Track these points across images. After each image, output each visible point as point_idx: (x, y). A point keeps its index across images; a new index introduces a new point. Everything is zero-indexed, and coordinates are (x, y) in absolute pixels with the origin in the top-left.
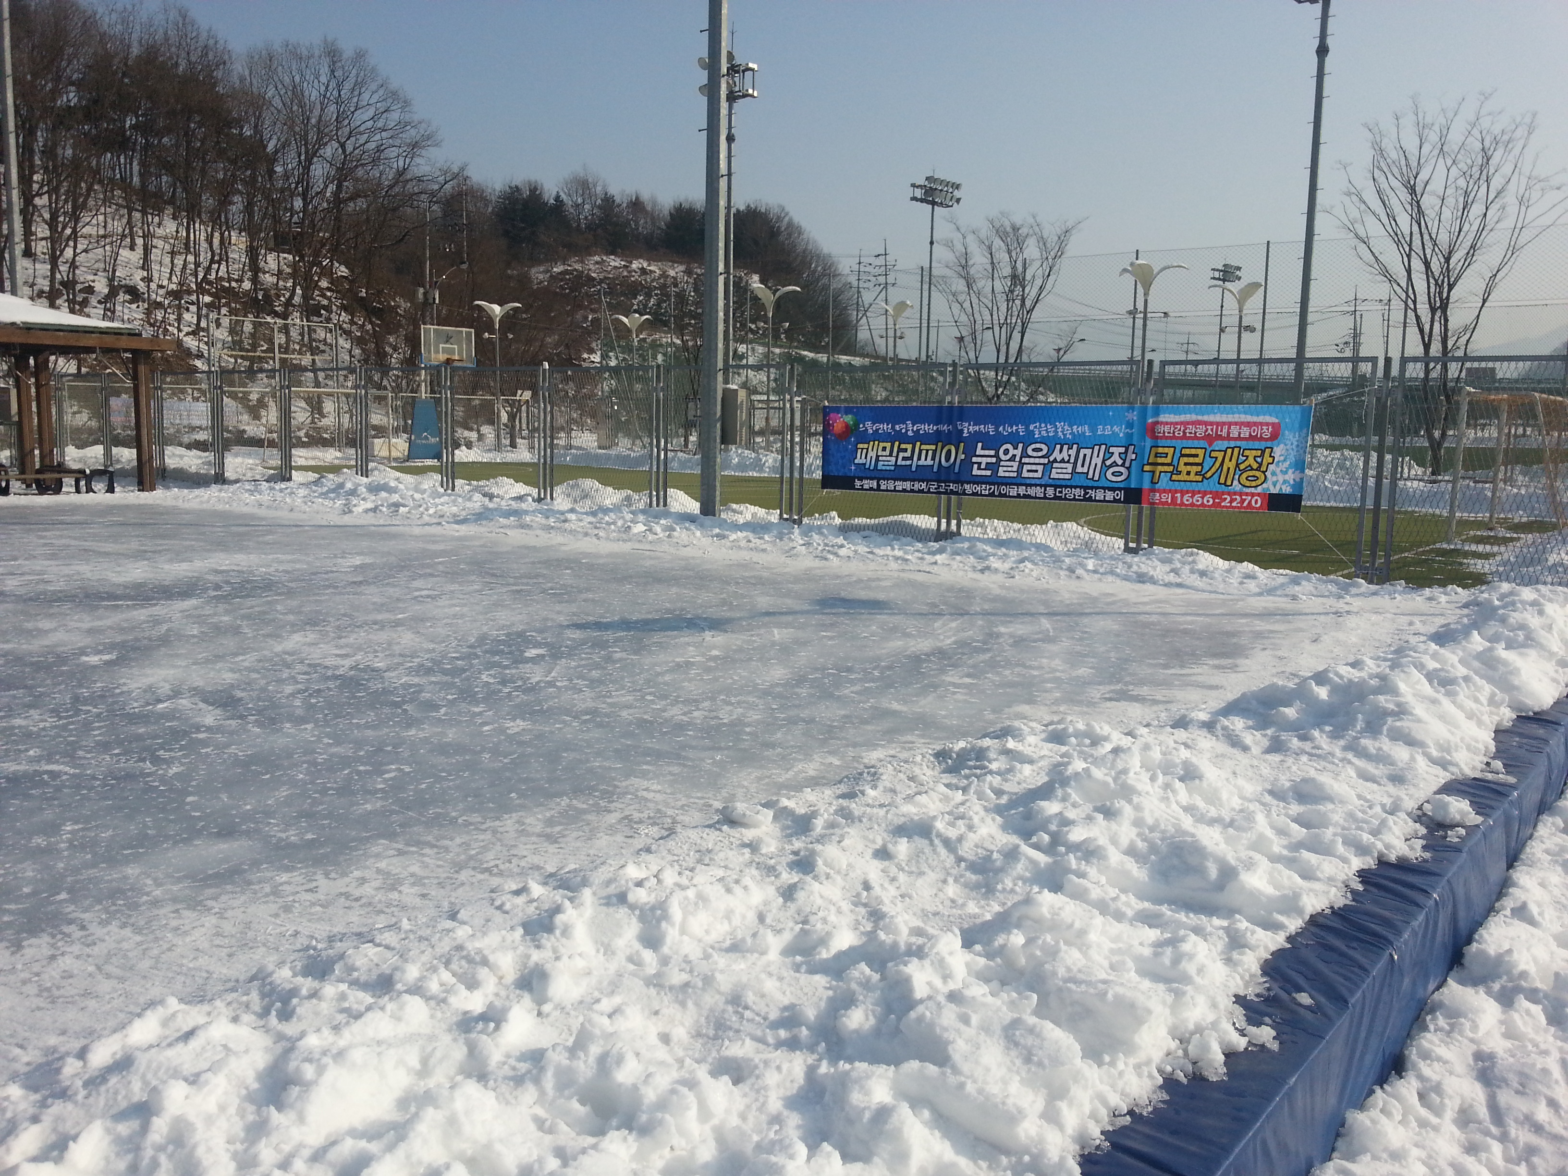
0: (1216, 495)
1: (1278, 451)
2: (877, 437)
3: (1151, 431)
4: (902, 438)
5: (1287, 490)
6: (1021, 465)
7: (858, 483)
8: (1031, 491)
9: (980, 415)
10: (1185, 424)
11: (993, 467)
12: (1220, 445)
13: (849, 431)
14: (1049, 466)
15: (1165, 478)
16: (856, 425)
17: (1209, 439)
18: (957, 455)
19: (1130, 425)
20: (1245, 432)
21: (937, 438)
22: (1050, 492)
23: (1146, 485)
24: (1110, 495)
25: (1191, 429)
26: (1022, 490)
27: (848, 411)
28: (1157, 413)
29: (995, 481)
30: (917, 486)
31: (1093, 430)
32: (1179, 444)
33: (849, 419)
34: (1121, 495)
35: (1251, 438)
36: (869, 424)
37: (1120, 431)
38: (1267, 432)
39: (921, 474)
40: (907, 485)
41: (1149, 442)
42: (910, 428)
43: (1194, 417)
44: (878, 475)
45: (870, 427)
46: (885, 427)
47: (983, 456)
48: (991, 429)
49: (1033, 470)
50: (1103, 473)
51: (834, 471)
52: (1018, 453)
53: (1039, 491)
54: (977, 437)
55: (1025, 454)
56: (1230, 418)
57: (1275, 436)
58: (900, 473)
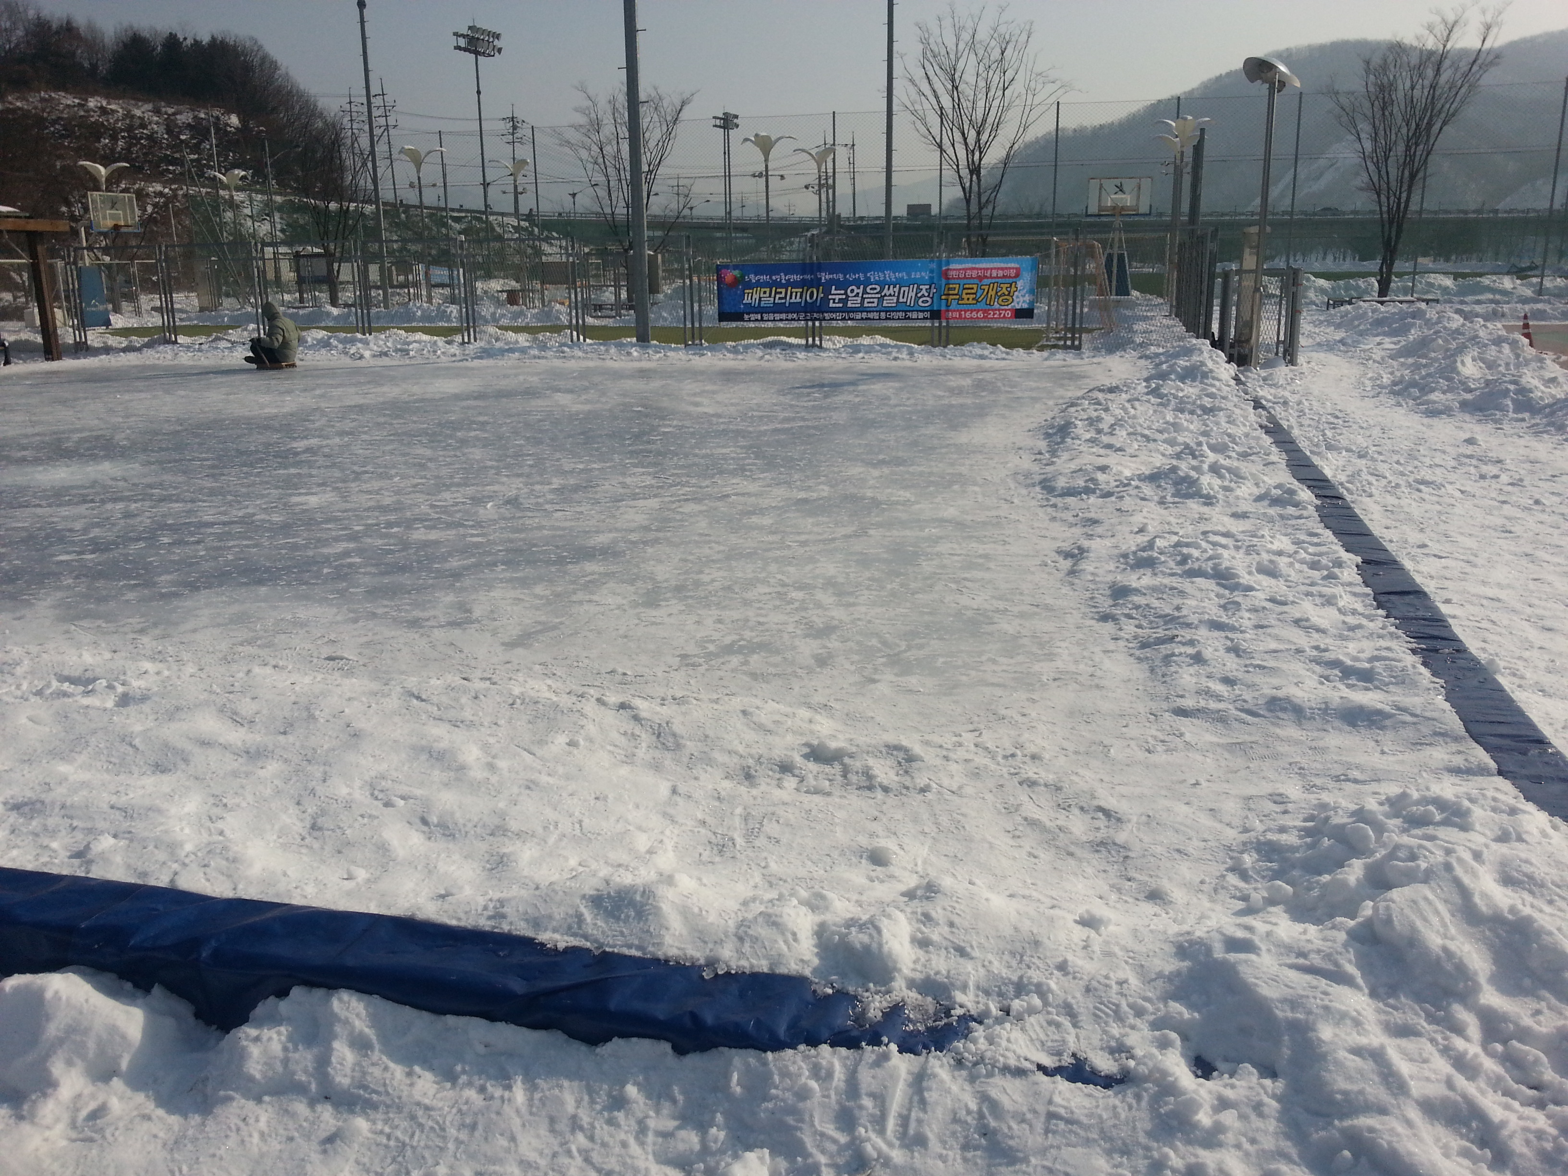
0: (985, 311)
1: (1020, 284)
2: (759, 284)
3: (945, 275)
4: (778, 285)
5: (1025, 306)
6: (863, 299)
7: (746, 317)
8: (871, 315)
9: (833, 268)
10: (965, 270)
11: (845, 301)
12: (986, 281)
13: (736, 281)
14: (881, 299)
15: (954, 303)
16: (743, 277)
17: (980, 278)
18: (817, 294)
19: (932, 271)
20: (1001, 273)
21: (803, 284)
22: (883, 315)
23: (943, 308)
24: (921, 315)
25: (969, 273)
26: (864, 315)
27: (736, 267)
28: (948, 263)
29: (845, 310)
30: (790, 316)
31: (909, 275)
32: (962, 282)
33: (737, 273)
34: (928, 315)
35: (1004, 277)
36: (752, 276)
37: (926, 275)
38: (1013, 273)
39: (793, 308)
40: (784, 316)
41: (944, 281)
42: (783, 278)
43: (970, 265)
44: (761, 310)
45: (753, 278)
46: (764, 278)
47: (836, 295)
48: (841, 276)
49: (872, 301)
50: (916, 302)
51: (727, 309)
52: (861, 291)
53: (875, 315)
54: (831, 282)
55: (865, 292)
56: (991, 265)
57: (1017, 275)
58: (777, 308)
